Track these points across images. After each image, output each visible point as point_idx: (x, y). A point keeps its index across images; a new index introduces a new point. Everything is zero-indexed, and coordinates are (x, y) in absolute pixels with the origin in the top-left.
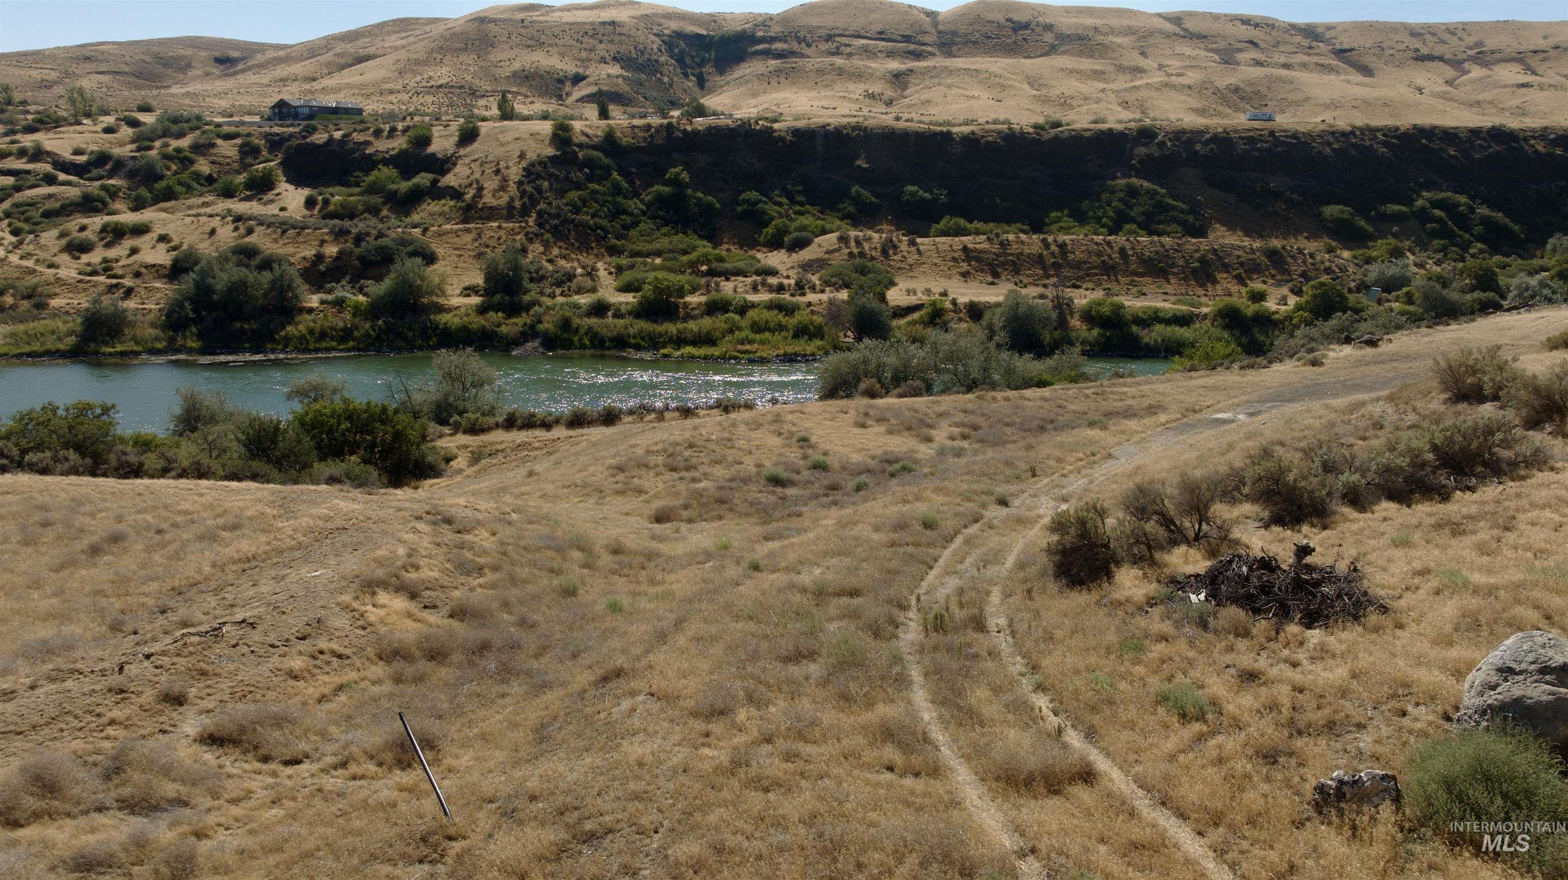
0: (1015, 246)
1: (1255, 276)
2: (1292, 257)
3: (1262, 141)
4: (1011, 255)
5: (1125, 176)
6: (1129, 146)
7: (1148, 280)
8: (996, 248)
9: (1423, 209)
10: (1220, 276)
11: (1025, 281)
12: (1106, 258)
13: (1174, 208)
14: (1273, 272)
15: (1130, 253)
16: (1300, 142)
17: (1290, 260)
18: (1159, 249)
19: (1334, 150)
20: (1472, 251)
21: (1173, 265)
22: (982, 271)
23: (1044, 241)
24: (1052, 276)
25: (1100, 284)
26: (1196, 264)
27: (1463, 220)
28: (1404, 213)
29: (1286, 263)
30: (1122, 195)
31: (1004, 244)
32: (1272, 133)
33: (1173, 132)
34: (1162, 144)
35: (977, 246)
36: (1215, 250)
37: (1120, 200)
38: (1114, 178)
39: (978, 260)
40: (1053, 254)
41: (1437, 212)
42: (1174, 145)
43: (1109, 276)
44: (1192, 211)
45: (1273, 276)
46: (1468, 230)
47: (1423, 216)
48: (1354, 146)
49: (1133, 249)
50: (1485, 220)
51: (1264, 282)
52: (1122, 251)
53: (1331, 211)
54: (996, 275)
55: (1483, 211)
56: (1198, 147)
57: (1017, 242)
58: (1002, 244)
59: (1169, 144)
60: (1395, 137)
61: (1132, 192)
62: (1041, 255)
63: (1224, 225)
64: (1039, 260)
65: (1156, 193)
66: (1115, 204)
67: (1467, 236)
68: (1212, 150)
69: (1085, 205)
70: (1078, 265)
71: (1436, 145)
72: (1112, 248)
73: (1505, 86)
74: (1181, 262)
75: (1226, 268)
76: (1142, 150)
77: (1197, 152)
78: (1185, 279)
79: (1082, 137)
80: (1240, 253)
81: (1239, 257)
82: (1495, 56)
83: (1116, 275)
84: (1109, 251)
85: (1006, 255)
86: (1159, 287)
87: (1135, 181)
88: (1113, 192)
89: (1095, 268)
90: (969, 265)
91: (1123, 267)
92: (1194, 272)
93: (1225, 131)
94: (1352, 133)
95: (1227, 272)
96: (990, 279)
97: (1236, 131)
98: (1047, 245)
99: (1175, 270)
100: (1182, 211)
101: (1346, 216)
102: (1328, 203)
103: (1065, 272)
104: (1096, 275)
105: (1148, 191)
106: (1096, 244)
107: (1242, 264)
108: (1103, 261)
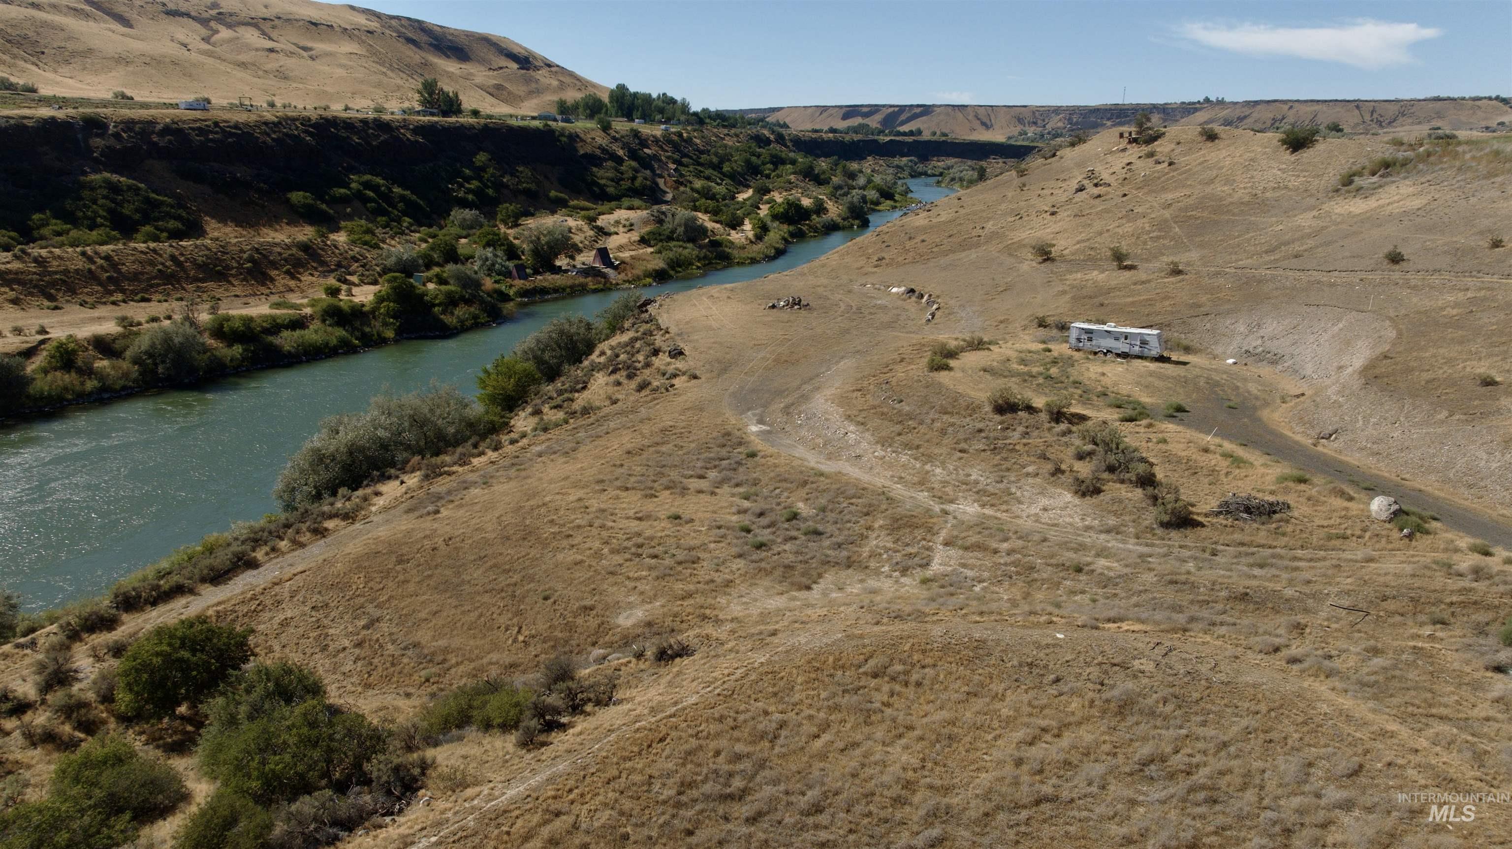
0: (55, 263)
1: (301, 270)
2: (323, 249)
3: (211, 132)
4: (56, 273)
5: (96, 171)
6: (80, 136)
7: (210, 285)
8: (32, 267)
9: (359, 191)
10: (273, 273)
11: (89, 299)
12: (160, 267)
13: (162, 203)
14: (315, 265)
15: (182, 259)
16: (243, 132)
17: (320, 251)
18: (207, 252)
19: (273, 139)
20: (405, 224)
21: (228, 268)
22: (32, 294)
23: (84, 254)
24: (115, 291)
25: (168, 295)
26: (249, 265)
27: (387, 197)
28: (347, 195)
29: (320, 256)
30: (105, 192)
31: (40, 261)
32: (216, 124)
33: (122, 122)
34: (117, 136)
35: (9, 266)
36: (257, 249)
37: (105, 197)
38: (85, 173)
39: (20, 282)
40: (102, 267)
41: (370, 194)
42: (129, 136)
43: (173, 285)
44: (180, 206)
45: (316, 269)
46: (394, 207)
47: (359, 196)
48: (286, 135)
49: (182, 254)
50: (403, 198)
51: (312, 275)
52: (173, 258)
53: (297, 197)
54: (51, 298)
55: (397, 190)
56: (155, 138)
57: (54, 258)
58: (35, 260)
59: (124, 135)
60: (310, 126)
61: (114, 188)
62: (90, 271)
63: (213, 217)
64: (91, 277)
65: (139, 189)
66: (101, 202)
67: (396, 212)
68: (170, 142)
69: (68, 204)
70: (135, 277)
71: (343, 133)
72: (161, 256)
73: (257, 50)
74: (235, 265)
75: (274, 265)
76: (97, 142)
77: (155, 144)
78: (245, 279)
79: (25, 127)
80: (279, 250)
81: (280, 254)
82: (234, 18)
83: (179, 282)
84: (160, 259)
85: (51, 273)
86: (226, 290)
87: (107, 175)
88: (93, 189)
89: (155, 278)
90: (12, 290)
91: (182, 274)
92: (249, 271)
93: (174, 122)
94: (280, 123)
95: (277, 269)
96: (47, 303)
97: (184, 122)
98: (90, 260)
99: (233, 272)
100: (172, 207)
101: (310, 201)
102: (291, 190)
103: (126, 285)
104: (158, 285)
105: (130, 188)
106: (142, 252)
107: (286, 260)
108: (159, 271)
